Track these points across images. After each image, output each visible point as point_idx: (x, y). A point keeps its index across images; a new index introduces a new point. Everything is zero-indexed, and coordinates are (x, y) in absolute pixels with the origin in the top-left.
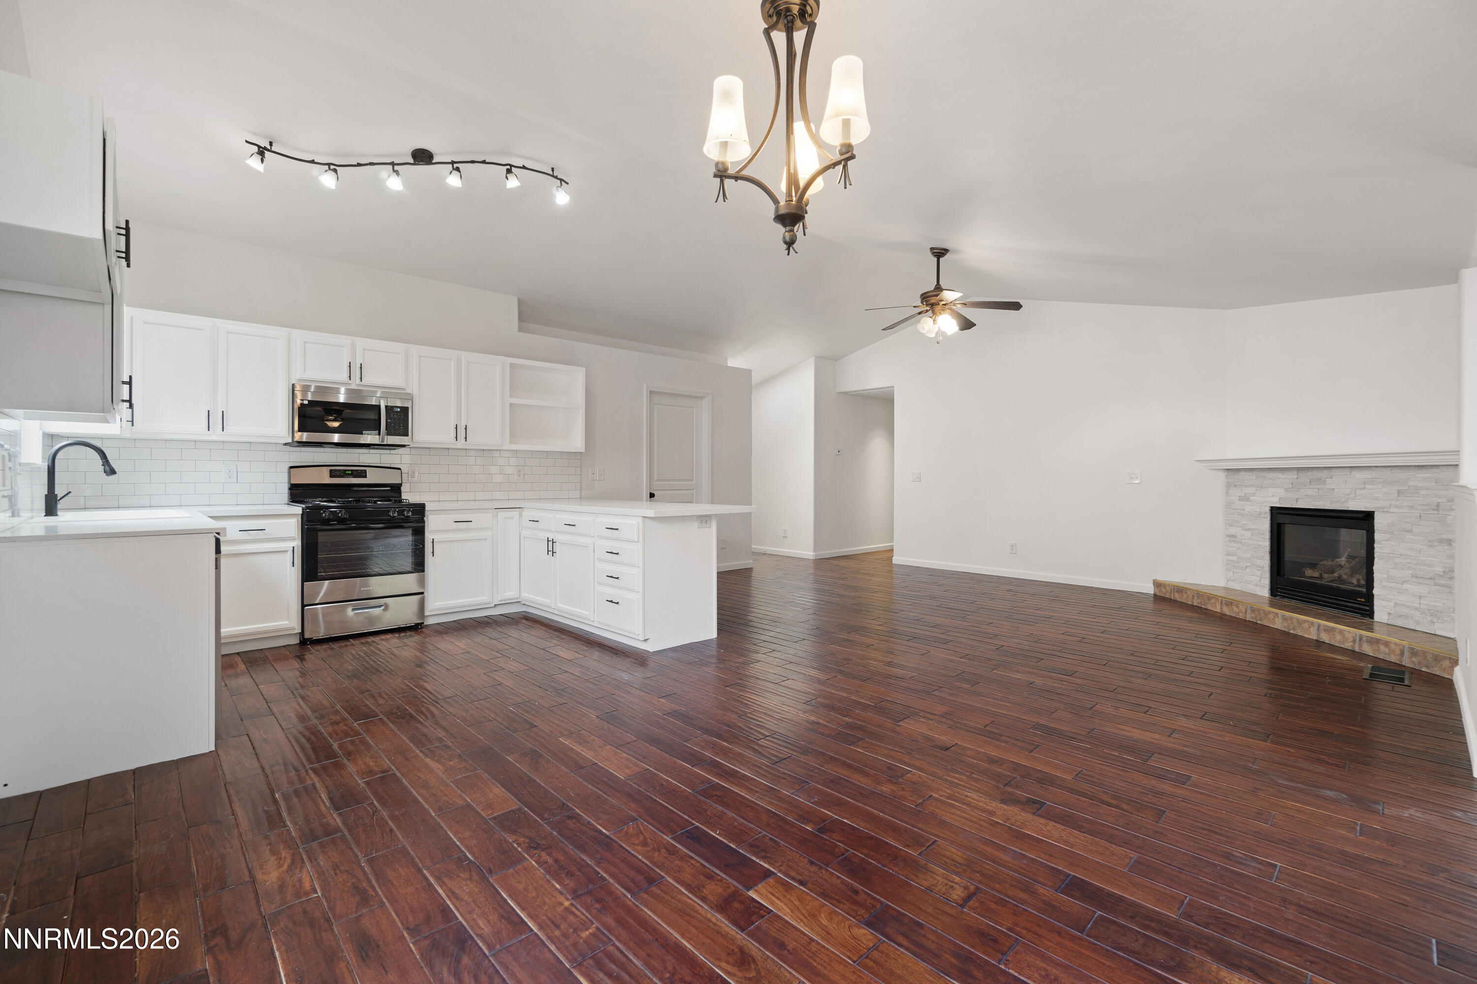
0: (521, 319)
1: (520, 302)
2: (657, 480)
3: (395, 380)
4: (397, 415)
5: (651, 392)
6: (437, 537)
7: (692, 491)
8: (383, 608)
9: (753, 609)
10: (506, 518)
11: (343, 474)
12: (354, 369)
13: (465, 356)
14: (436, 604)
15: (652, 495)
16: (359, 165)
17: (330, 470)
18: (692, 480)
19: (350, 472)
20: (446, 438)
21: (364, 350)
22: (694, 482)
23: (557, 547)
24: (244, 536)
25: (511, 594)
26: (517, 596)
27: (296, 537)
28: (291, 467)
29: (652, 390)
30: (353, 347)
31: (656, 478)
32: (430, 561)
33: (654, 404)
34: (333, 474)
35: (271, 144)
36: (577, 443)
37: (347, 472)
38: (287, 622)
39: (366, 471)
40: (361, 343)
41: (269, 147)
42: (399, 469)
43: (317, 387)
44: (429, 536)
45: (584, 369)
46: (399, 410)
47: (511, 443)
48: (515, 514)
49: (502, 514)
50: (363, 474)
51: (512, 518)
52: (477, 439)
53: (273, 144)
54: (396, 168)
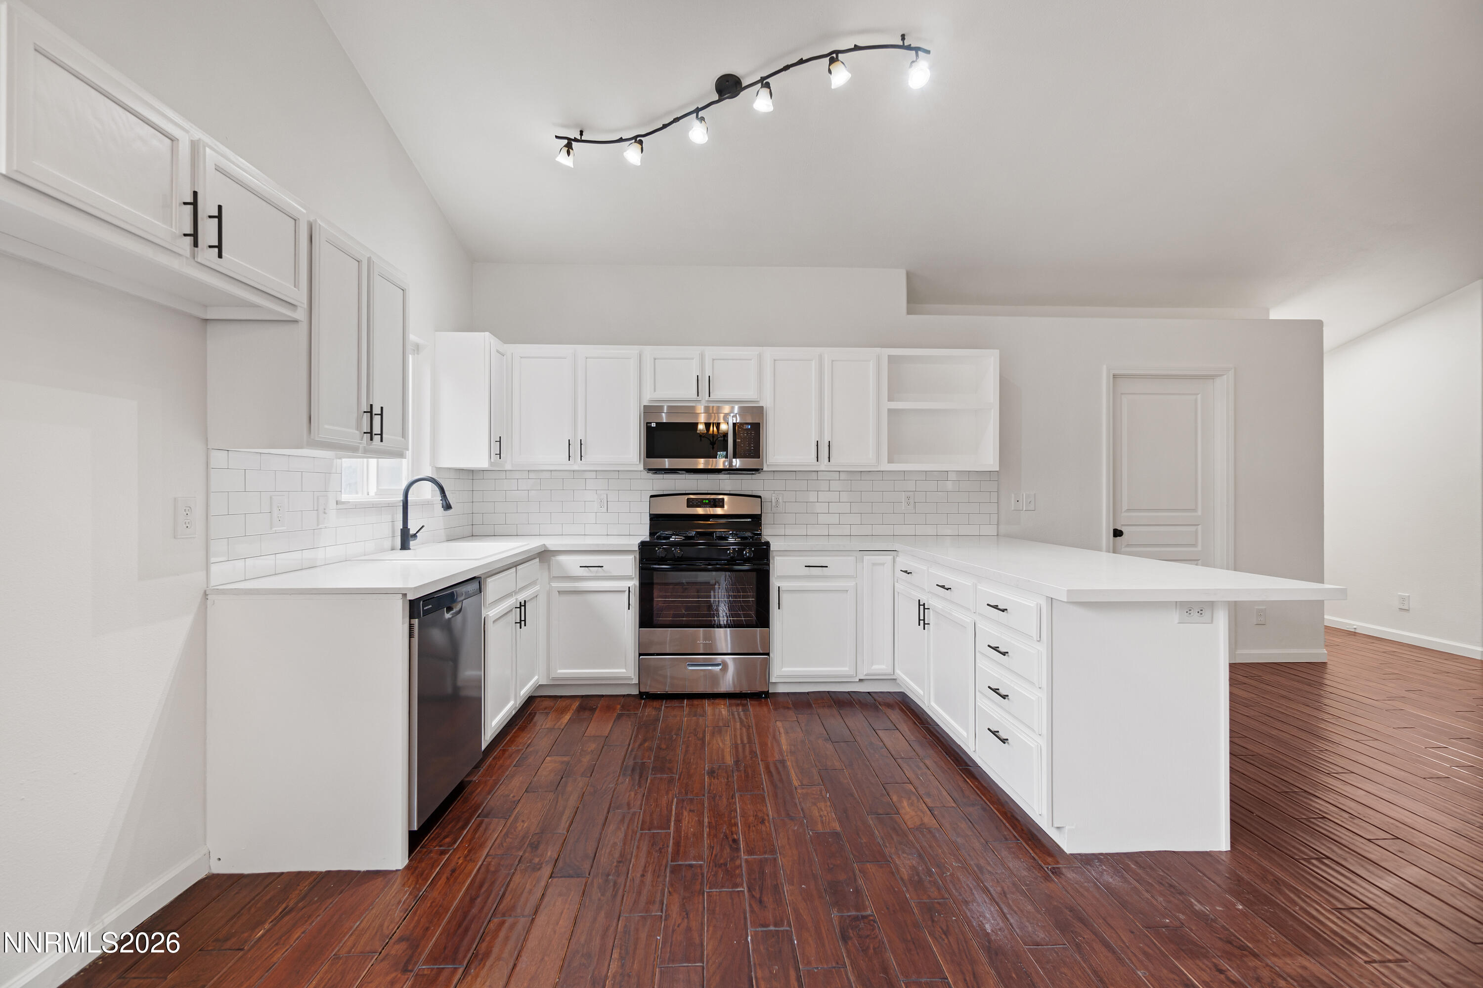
0: (909, 301)
1: (909, 276)
2: (1128, 510)
3: (749, 394)
4: (747, 434)
5: (1115, 376)
6: (785, 585)
7: (1193, 528)
8: (720, 667)
9: (1330, 781)
10: (874, 564)
11: (700, 503)
12: (704, 384)
13: (828, 353)
14: (784, 669)
15: (1117, 533)
16: (665, 126)
17: (688, 499)
18: (1195, 510)
19: (707, 501)
20: (804, 458)
21: (714, 360)
22: (1199, 513)
23: (930, 617)
24: (584, 572)
25: (881, 667)
26: (890, 671)
27: (634, 576)
28: (652, 496)
29: (1117, 372)
30: (702, 357)
31: (1125, 508)
32: (776, 616)
33: (1122, 394)
34: (691, 504)
35: (581, 133)
36: (989, 460)
37: (704, 501)
38: (624, 671)
39: (723, 499)
40: (711, 352)
41: (579, 137)
42: (760, 497)
43: (669, 407)
44: (775, 583)
45: (998, 350)
46: (749, 427)
47: (890, 461)
48: (888, 558)
49: (868, 558)
50: (720, 503)
51: (883, 564)
52: (844, 458)
53: (584, 133)
54: (701, 114)
